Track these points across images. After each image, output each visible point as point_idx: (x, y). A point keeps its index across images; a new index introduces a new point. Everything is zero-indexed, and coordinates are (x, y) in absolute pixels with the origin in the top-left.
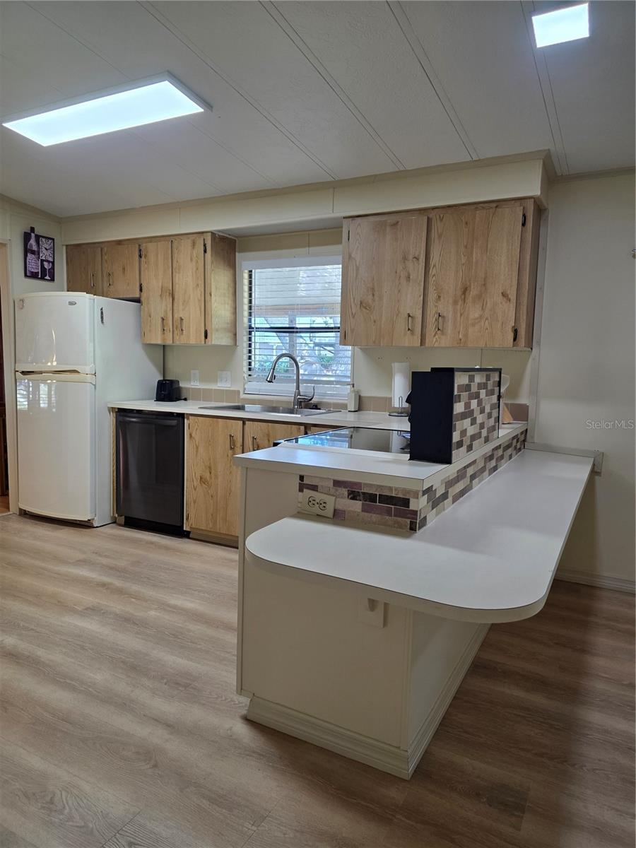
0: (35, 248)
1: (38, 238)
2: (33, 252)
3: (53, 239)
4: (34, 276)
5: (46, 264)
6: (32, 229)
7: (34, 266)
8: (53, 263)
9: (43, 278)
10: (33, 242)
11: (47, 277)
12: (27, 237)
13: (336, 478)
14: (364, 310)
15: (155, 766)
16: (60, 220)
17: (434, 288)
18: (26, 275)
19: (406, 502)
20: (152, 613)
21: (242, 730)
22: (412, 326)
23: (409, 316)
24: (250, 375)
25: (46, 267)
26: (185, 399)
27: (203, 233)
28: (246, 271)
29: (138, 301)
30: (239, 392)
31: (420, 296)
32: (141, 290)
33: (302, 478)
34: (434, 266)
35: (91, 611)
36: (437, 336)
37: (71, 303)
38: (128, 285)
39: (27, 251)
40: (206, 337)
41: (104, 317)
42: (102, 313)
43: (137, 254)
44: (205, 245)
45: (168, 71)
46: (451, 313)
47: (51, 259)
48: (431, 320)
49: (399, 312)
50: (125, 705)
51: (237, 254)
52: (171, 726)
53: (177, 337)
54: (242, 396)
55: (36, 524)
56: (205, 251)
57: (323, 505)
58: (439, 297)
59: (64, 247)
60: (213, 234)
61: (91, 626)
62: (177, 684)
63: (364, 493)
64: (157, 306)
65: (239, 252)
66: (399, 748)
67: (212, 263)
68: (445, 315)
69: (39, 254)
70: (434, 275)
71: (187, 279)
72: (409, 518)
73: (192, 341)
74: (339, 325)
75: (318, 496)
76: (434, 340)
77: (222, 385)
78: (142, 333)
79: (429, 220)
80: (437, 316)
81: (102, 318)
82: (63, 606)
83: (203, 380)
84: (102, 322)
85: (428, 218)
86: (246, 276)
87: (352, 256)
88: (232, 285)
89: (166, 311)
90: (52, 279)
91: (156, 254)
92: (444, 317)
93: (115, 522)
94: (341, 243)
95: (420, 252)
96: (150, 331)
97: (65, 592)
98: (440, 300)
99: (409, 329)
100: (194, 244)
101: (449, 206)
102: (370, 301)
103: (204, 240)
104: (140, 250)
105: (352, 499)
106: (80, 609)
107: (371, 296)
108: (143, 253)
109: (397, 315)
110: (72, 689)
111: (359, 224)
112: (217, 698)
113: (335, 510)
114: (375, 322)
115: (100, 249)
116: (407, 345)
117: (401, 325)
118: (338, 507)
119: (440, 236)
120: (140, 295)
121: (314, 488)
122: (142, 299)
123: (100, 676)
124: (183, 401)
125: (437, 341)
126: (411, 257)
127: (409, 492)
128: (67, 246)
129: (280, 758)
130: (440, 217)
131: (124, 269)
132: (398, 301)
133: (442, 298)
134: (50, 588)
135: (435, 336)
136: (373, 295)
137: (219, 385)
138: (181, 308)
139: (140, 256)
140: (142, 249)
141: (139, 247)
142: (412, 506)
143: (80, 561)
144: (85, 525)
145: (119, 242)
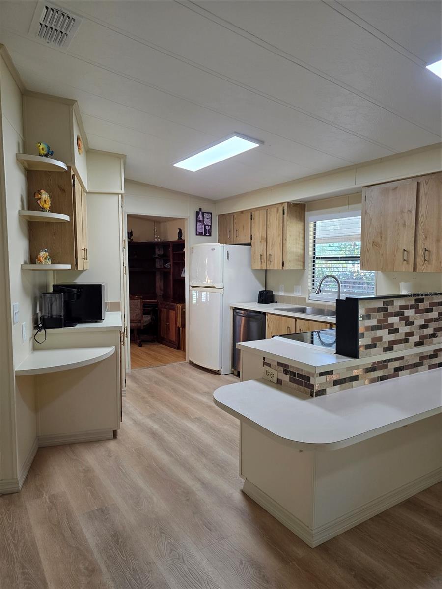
0: (201, 219)
1: (203, 213)
2: (200, 222)
3: (211, 213)
4: (201, 234)
5: (207, 227)
6: (200, 209)
7: (201, 229)
8: (211, 226)
9: (205, 235)
10: (200, 216)
11: (208, 234)
12: (198, 213)
13: (279, 361)
14: (375, 247)
15: (188, 500)
16: (214, 202)
17: (423, 231)
18: (196, 234)
19: (308, 379)
20: (226, 427)
21: (237, 497)
22: (407, 258)
23: (404, 250)
24: (313, 288)
25: (207, 228)
26: (276, 302)
27: (283, 203)
28: (312, 223)
29: (249, 245)
30: (305, 298)
31: (413, 237)
32: (251, 239)
33: (264, 358)
34: (422, 216)
35: (198, 420)
36: (425, 265)
37: (213, 250)
38: (245, 236)
39: (197, 221)
40: (283, 265)
41: (229, 257)
42: (228, 254)
43: (250, 218)
44: (284, 211)
45: (235, 132)
46: (435, 248)
47: (210, 224)
48: (420, 253)
49: (398, 248)
50: (188, 469)
51: (306, 212)
52: (205, 485)
53: (268, 266)
54: (308, 301)
55: (195, 369)
56: (284, 214)
57: (272, 375)
58: (426, 237)
59: (217, 216)
60: (289, 203)
61: (194, 427)
62: (218, 465)
63: (290, 371)
64: (259, 247)
65: (308, 211)
66: (308, 527)
67: (288, 221)
68: (430, 250)
69: (203, 222)
70: (422, 222)
71: (274, 232)
72: (310, 389)
73: (276, 268)
74: (360, 256)
75: (270, 370)
76: (423, 268)
77: (296, 294)
78: (251, 263)
79: (418, 184)
80: (424, 251)
81: (228, 256)
82: (186, 414)
83: (286, 291)
84: (228, 259)
85: (418, 182)
86: (312, 225)
87: (368, 211)
88: (302, 232)
89: (263, 251)
90: (210, 235)
91: (259, 218)
92: (429, 251)
93: (233, 373)
94: (361, 202)
95: (412, 207)
96: (255, 262)
97: (191, 407)
98: (427, 239)
99: (404, 260)
100: (278, 210)
101: (433, 173)
102: (379, 241)
103: (283, 207)
104: (252, 216)
105: (285, 373)
106: (192, 418)
107: (379, 238)
108: (253, 217)
109: (397, 250)
110: (171, 456)
111: (372, 191)
112: (234, 477)
113: (278, 379)
114: (382, 255)
115: (233, 216)
116: (404, 271)
117: (399, 256)
118: (279, 378)
119: (426, 195)
120: (251, 241)
121: (269, 365)
122: (252, 244)
123: (185, 452)
124: (275, 303)
125: (425, 268)
126: (406, 210)
127: (310, 373)
128: (219, 215)
129: (249, 515)
130: (426, 181)
131: (243, 227)
132: (398, 240)
133: (428, 238)
134: (184, 404)
135: (423, 265)
136: (381, 237)
137: (295, 294)
138: (270, 248)
139: (251, 219)
140: (253, 214)
141: (251, 214)
142: (312, 382)
143: (205, 392)
144: (216, 373)
145: (242, 212)
